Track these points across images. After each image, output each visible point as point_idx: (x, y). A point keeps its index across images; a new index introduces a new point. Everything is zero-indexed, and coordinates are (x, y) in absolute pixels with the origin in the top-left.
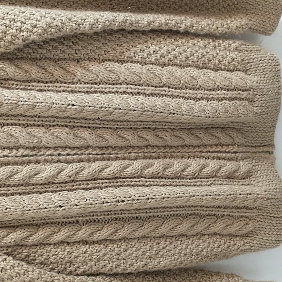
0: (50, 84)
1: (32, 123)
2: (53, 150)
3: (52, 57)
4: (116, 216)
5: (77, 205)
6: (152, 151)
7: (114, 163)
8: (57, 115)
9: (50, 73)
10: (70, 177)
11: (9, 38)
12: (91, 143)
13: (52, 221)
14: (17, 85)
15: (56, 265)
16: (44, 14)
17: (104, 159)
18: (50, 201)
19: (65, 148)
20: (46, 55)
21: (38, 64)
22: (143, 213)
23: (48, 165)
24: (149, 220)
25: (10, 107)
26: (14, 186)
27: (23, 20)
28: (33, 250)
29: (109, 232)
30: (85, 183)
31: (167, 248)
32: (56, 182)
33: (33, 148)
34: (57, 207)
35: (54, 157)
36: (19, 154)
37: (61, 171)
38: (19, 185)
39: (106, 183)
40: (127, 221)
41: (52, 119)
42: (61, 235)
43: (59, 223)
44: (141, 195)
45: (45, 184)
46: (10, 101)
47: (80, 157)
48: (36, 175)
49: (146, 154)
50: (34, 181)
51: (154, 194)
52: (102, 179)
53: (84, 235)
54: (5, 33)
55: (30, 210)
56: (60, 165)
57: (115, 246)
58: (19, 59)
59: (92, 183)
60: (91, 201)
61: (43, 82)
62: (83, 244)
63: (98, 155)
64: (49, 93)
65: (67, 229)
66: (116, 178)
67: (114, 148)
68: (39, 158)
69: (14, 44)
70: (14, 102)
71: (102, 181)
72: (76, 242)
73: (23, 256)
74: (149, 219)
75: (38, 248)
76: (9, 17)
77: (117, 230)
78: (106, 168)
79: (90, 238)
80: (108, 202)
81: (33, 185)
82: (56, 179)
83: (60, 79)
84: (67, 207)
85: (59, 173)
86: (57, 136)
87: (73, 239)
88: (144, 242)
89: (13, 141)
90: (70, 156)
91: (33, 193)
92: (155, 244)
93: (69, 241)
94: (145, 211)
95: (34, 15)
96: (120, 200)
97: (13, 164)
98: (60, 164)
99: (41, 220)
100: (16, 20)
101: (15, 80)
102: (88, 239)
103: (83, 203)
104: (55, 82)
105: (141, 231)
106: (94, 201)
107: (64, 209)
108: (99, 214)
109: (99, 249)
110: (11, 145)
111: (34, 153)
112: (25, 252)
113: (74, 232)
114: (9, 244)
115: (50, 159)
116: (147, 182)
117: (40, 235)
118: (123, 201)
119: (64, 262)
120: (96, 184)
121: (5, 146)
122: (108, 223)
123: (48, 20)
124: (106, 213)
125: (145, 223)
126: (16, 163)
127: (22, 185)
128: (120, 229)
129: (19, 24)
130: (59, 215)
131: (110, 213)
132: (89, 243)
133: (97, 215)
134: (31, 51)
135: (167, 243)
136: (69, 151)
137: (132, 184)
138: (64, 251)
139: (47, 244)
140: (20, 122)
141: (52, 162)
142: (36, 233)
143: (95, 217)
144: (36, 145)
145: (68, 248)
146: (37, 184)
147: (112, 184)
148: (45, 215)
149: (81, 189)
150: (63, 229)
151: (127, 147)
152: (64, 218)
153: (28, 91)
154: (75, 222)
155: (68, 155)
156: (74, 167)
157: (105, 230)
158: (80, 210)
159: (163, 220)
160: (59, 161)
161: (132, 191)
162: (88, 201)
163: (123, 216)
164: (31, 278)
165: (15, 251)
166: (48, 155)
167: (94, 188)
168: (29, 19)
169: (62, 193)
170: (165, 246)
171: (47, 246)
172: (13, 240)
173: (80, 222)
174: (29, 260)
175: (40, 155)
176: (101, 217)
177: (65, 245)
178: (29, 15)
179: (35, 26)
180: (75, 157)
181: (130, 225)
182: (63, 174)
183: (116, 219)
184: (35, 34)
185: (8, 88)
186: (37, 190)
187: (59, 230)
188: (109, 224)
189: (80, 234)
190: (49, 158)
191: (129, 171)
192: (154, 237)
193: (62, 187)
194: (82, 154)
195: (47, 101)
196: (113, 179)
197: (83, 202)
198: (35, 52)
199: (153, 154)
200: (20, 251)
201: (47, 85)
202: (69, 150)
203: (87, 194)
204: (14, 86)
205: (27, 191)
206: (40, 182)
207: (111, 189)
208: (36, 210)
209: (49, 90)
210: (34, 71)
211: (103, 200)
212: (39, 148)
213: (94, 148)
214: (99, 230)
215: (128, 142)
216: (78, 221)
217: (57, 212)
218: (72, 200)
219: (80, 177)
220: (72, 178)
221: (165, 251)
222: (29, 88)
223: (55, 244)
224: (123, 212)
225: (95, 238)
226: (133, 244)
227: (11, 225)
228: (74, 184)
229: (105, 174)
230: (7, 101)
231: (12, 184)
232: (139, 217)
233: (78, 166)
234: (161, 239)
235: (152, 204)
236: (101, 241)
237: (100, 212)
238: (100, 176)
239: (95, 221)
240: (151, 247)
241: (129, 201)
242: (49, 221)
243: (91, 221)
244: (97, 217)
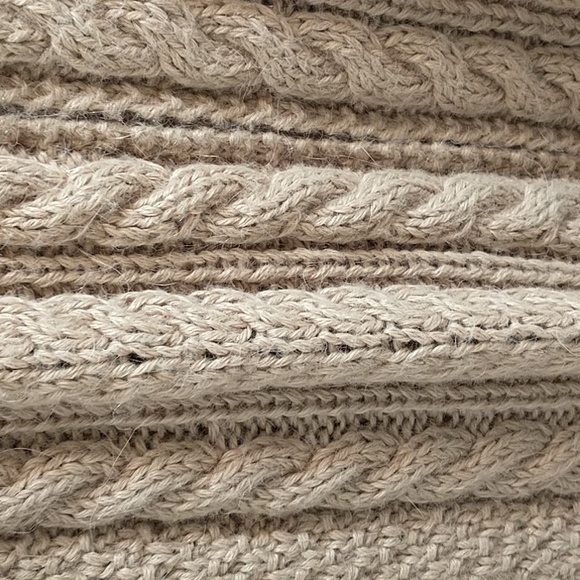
2: (100, 94)
4: (365, 410)
5: (209, 356)
6: (509, 143)
7: (364, 178)
10: (179, 225)
12: (270, 76)
13: (85, 424)
18: (82, 332)
19: (156, 87)
22: (475, 399)
23: (76, 164)
24: (493, 432)
29: (339, 479)
30: (243, 256)
31: (555, 545)
34: (115, 360)
35: (102, 127)
37: (135, 196)
39: (332, 261)
40: (407, 431)
42: (128, 494)
43: (120, 434)
44: (489, 321)
45: (60, 251)
47: (221, 136)
49: (489, 153)
51: (541, 319)
52: (313, 245)
53: (232, 494)
57: (358, 536)
59: (272, 261)
60: (274, 339)
62: (223, 527)
63: (301, 135)
66: (371, 244)
68: (35, 125)
71: (317, 253)
72: (192, 521)
74: (491, 426)
75: (20, 548)
77: (367, 472)
78: (332, 197)
79: (255, 504)
80: (345, 348)
82: (111, 230)
84: (164, 365)
87: (182, 510)
88: (466, 520)
90: (179, 131)
92: (509, 527)
94: (482, 393)
96: (400, 339)
98: (128, 161)
102: (244, 510)
103: (239, 349)
105: (461, 475)
106: (287, 339)
107: (153, 373)
108: (296, 400)
109: (292, 550)
113: (188, 477)
115: (86, 135)
116: (495, 267)
117: (32, 491)
118: (412, 345)
120: (286, 263)
122: (331, 439)
124: (325, 397)
125: (480, 443)
128: (382, 466)
131: (340, 396)
132: (248, 523)
133: (289, 406)
135: (557, 523)
136: (171, 103)
137: (437, 272)
138: (140, 562)
139: (61, 531)
142: (11, 482)
143: (276, 415)
145: (158, 551)
146: (20, 251)
147: (354, 269)
149: (225, 284)
150: (136, 462)
152: (144, 414)
154: (193, 431)
155: (169, 121)
156: (199, 182)
157: (322, 471)
158: (224, 379)
159: (548, 432)
160: (125, 148)
162: (259, 339)
163: (392, 410)
166: (77, 116)
167: (282, 283)
169: (139, 296)
170: (547, 535)
171: (61, 540)
173: (214, 431)
175: (41, 113)
176: (302, 414)
180: (199, 134)
181: (422, 451)
182: (146, 206)
183: (364, 422)
186: (22, 277)
187: (121, 469)
188: (336, 445)
189: (215, 487)
190: (83, 129)
191: (427, 216)
192: (505, 502)
194: (230, 125)
196: (356, 246)
197: (239, 342)
199: (516, 156)
202: (174, 102)
203: (255, 307)
207: (357, 289)
208: (15, 375)
211: (325, 335)
212: (36, 78)
214: (294, 471)
215: (424, 88)
216: (203, 430)
217: (118, 385)
218: (189, 329)
219: (223, 226)
220: (186, 232)
221: (546, 554)
223: (98, 533)
224: (395, 394)
225: (277, 503)
226: (427, 528)
228: (191, 257)
229: (330, 219)
232: (456, 419)
233: (216, 177)
234: (533, 508)
236: (296, 516)
237: (303, 391)
238: (309, 229)
239: (275, 429)
240: (497, 541)
241: (435, 343)
242: (76, 425)
243: (260, 430)
244: (290, 414)
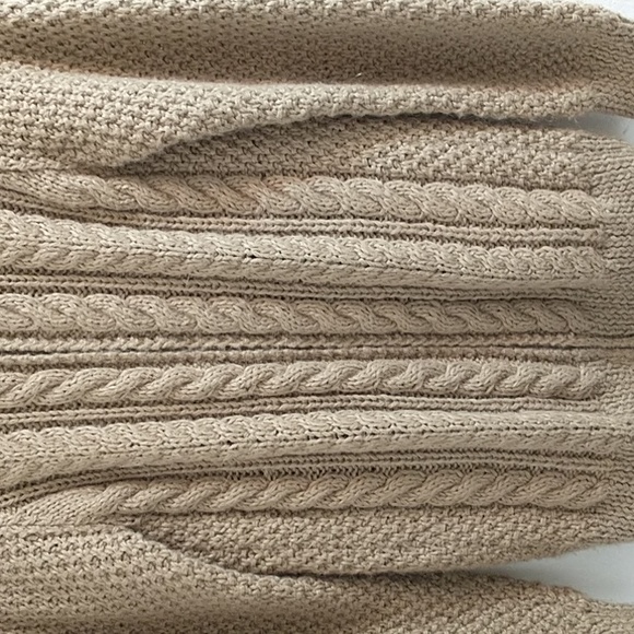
0: (211, 219)
1: (179, 289)
2: (217, 340)
3: (215, 169)
4: (334, 465)
5: (258, 441)
6: (403, 344)
7: (329, 365)
8: (224, 275)
9: (212, 198)
10: (247, 389)
11: (137, 136)
12: (285, 327)
13: (213, 469)
14: (153, 221)
15: (221, 553)
16: (201, 92)
17: (310, 358)
18: (210, 432)
19: (240, 335)
20: (205, 165)
21: (191, 182)
22: (385, 460)
23: (208, 368)
24: (396, 475)
25: (139, 261)
26: (146, 404)
27: (164, 104)
28: (179, 523)
29: (320, 494)
30: (275, 400)
31: (432, 529)
32: (221, 398)
33: (181, 336)
34: (222, 443)
35: (217, 352)
36: (156, 346)
37: (230, 379)
38: (155, 403)
39: (315, 401)
40: (354, 475)
41: (215, 283)
42: (230, 498)
43: (227, 474)
44: (380, 426)
45: (202, 401)
46: (140, 251)
47: (266, 352)
48: (185, 384)
49: (392, 350)
50: (182, 395)
51: (404, 424)
52: (306, 395)
53: (273, 499)
54: (132, 128)
55: (174, 448)
56: (230, 367)
57: (332, 521)
58: (156, 173)
59: (288, 402)
60: (286, 434)
61: (199, 215)
62: (272, 515)
63: (300, 349)
64: (210, 234)
65: (241, 486)
66: (334, 393)
67: (329, 337)
68: (192, 354)
69: (147, 147)
70: (147, 251)
71: (307, 398)
72: (258, 511)
73: (161, 534)
74: (396, 472)
75: (188, 519)
76: (139, 99)
77: (335, 492)
78: (313, 374)
79: (285, 505)
80: (316, 438)
81: (180, 403)
82: (221, 393)
83: (230, 210)
84: (241, 445)
85: (228, 381)
86: (223, 314)
87: (253, 505)
88: (386, 515)
89: (144, 322)
90: (248, 351)
91: (181, 418)
92: (408, 520)
93: (246, 509)
94: (388, 457)
95: (182, 94)
96: (339, 434)
97: (145, 365)
98: (229, 365)
99: (195, 467)
100: (151, 105)
101: (149, 213)
102: (280, 507)
103: (270, 438)
104: (221, 215)
105: (381, 495)
106: (291, 434)
107: (237, 449)
108: (301, 460)
109: (301, 525)
110: (142, 329)
111: (183, 344)
112: (165, 526)
113: (254, 492)
114: (136, 511)
115: (212, 356)
116: (391, 401)
117: (192, 495)
118: (345, 436)
119: (236, 547)
120: (294, 403)
121: (130, 331)
122: (318, 477)
123: (208, 103)
124: (314, 459)
125: (389, 480)
126: (150, 363)
127: (161, 403)
128: (341, 489)
129: (156, 112)
130: (226, 459)
131: (321, 459)
132: (283, 514)
133: (298, 463)
134: (177, 159)
135: (433, 520)
136: (245, 341)
137: (363, 404)
138: (236, 527)
139: (205, 513)
140: (157, 289)
141: (214, 361)
142: (185, 492)
143: (293, 466)
144: (187, 329)
145: (244, 522)
146: (187, 402)
147: (324, 404)
148: (201, 458)
149: (267, 412)
150: (234, 485)
151: (355, 336)
152: (236, 465)
153: (173, 233)
154: (257, 473)
155: (244, 348)
156: (255, 372)
157: (313, 491)
158: (265, 451)
159: (424, 475)
160: (227, 360)
161: (362, 418)
162: (280, 434)
163: (346, 464)
164: (175, 573)
165: (147, 523)
166: (208, 349)
167: (293, 411)
168: (174, 102)
169: (232, 418)
170: (428, 525)
171: (204, 517)
172: (144, 503)
173: (266, 473)
174: (173, 541)
175: (194, 349)
176: (304, 466)
177: (239, 515)
178: (173, 96)
179: (185, 115)
180: (256, 352)
181: (360, 483)
182: (234, 383)
183: (334, 470)
184: (185, 129)
185: (137, 227)
186: (188, 412)
187: (228, 488)
188: (319, 480)
189: (266, 496)
190: (210, 354)
191: (357, 380)
192: (407, 509)
193: (232, 407)
194: (269, 347)
195: (206, 250)
196: (327, 394)
197: (270, 436)
198: (186, 160)
199: (405, 350)
200: (156, 524)
201: (205, 220)
202: (246, 340)
203: (278, 422)
204: (147, 223)
205: (169, 414)
206: (194, 398)
207: (323, 413)
208: (185, 449)
209: (209, 230)
210: (184, 196)
211: (307, 432)
212: (192, 336)
213: (292, 337)
214: (301, 490)
215: (355, 326)
216: (261, 473)
217: (224, 453)
218: (251, 431)
219: (266, 389)
220: (251, 392)
221: (428, 534)
222: (174, 226)
223: (219, 514)
224: (346, 458)
225: (294, 504)
226: (367, 519)
227: (141, 475)
228: (254, 402)
229: (312, 384)
230: (134, 251)
231: (143, 401)
232: (378, 469)
233: (263, 370)
234: (421, 512)
235: (400, 442)
236: (304, 511)
237: (303, 456)
238: (303, 388)
239: (293, 473)
240: (402, 528)
241: (355, 435)
242: (210, 470)
243: (286, 473)
244: (299, 466)
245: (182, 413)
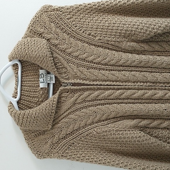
0: (163, 53)
1: (154, 71)
3: (166, 40)
8: (166, 67)
9: (164, 48)
11: (148, 32)
14: (148, 53)
15: (162, 138)
16: (164, 21)
20: (163, 39)
21: (159, 44)
25: (145, 63)
26: (144, 99)
27: (155, 24)
28: (152, 130)
32: (163, 99)
33: (153, 83)
36: (147, 85)
38: (146, 99)
41: (163, 69)
46: (145, 60)
50: (153, 97)
54: (147, 30)
55: (152, 110)
56: (166, 91)
58: (151, 41)
61: (160, 52)
64: (162, 56)
65: (168, 122)
69: (150, 35)
70: (147, 61)
73: (147, 132)
76: (149, 23)
81: (153, 99)
83: (168, 51)
85: (165, 95)
89: (145, 79)
91: (153, 103)
93: (169, 128)
95: (159, 21)
97: (144, 90)
100: (152, 24)
101: (147, 51)
104: (165, 51)
110: (144, 81)
111: (154, 85)
112: (148, 130)
114: (141, 126)
119: (166, 137)
121: (141, 81)
123: (166, 23)
126: (146, 89)
127: (148, 99)
129: (153, 26)
130: (165, 114)
134: (156, 38)
140: (149, 70)
141: (162, 89)
144: (155, 81)
148: (158, 114)
153: (153, 56)
164: (152, 142)
165: (144, 129)
168: (157, 24)
172: (144, 124)
174: (150, 134)
177: (167, 129)
178: (157, 22)
179: (160, 27)
184: (160, 30)
185: (144, 55)
193: (166, 101)
195: (162, 60)
198: (158, 38)
200: (146, 130)
201: (162, 53)
204: (147, 54)
205: (150, 102)
206: (156, 98)
210: (157, 47)
222: (154, 54)
227: (142, 117)
230: (144, 60)
231: (144, 98)
245: (153, 102)
